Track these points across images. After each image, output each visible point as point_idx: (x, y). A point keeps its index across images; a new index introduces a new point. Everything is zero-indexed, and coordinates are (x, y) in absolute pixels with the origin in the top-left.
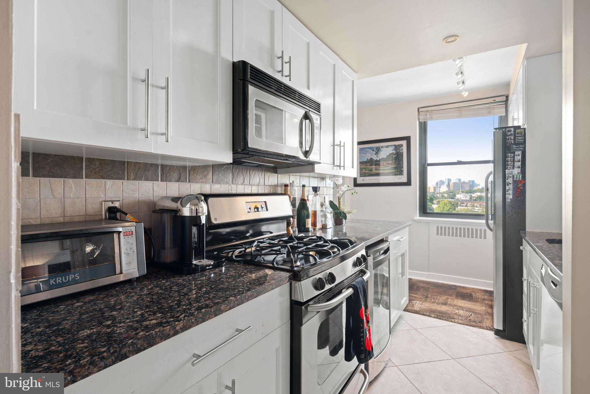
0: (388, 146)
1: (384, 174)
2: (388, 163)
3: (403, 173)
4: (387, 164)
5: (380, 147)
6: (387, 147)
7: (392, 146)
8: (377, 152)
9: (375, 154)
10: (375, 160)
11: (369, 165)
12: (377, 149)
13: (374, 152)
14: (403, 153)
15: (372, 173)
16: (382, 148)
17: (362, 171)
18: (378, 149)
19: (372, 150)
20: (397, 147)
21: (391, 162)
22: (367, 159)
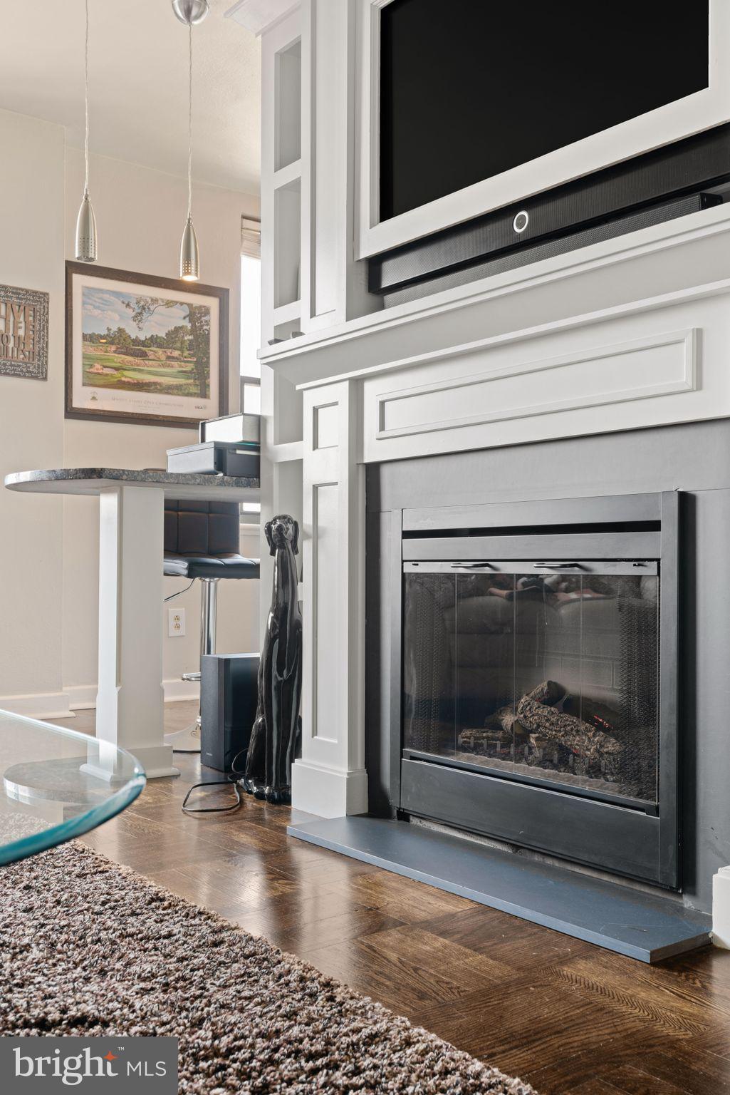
0: (172, 302)
1: (158, 386)
2: (169, 354)
3: (209, 391)
4: (169, 358)
5: (149, 300)
6: (169, 304)
7: (182, 304)
8: (140, 314)
9: (135, 318)
10: (133, 337)
11: (115, 352)
12: (138, 303)
13: (131, 313)
14: (209, 334)
15: (123, 379)
16: (155, 306)
17: (91, 366)
18: (142, 303)
19: (123, 303)
20: (196, 315)
21: (179, 352)
22: (109, 330)
